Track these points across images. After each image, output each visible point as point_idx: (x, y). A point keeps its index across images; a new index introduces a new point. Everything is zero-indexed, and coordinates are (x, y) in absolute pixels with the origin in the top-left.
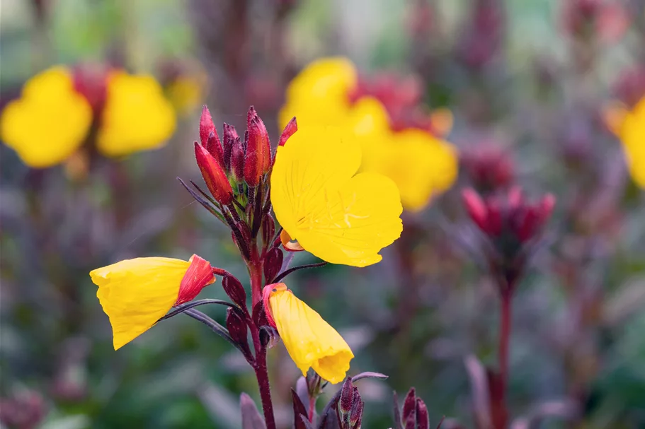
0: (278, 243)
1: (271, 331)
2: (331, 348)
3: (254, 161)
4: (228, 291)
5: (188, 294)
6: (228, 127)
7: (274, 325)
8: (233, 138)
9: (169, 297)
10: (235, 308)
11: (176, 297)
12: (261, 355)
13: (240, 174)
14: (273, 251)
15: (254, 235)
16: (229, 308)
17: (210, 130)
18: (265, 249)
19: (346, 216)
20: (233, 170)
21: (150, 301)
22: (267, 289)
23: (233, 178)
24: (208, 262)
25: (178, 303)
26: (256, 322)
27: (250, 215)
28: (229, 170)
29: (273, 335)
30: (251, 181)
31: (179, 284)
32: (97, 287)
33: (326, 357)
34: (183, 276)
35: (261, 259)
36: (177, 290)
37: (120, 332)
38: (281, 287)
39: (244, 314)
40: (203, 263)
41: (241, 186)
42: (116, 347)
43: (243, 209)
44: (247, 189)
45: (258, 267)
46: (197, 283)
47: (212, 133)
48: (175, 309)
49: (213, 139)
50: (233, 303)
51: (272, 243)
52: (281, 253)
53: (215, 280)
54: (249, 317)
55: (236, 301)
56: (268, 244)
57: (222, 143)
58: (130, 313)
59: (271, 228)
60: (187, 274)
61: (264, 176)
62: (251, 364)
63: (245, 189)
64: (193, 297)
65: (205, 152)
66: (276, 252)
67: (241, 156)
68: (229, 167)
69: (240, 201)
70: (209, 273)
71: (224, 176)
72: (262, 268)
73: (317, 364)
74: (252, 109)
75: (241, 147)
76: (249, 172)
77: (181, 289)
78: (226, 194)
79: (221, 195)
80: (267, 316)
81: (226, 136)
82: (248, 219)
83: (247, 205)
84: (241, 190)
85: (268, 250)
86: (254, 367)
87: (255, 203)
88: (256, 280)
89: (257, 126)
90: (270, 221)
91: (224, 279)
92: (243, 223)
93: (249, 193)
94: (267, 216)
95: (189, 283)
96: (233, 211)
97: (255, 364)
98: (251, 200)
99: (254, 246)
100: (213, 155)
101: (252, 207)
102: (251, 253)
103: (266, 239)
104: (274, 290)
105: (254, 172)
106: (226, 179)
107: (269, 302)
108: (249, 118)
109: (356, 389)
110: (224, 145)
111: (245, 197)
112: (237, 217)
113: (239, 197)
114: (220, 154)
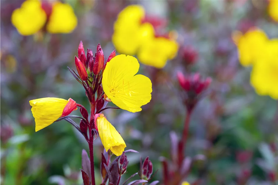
0: (103, 97)
1: (96, 132)
2: (118, 143)
3: (97, 66)
4: (82, 113)
5: (66, 114)
6: (89, 50)
7: (97, 130)
8: (91, 55)
9: (59, 114)
10: (83, 119)
11: (61, 114)
12: (92, 139)
13: (91, 70)
14: (101, 100)
15: (94, 93)
16: (82, 119)
17: (82, 51)
18: (98, 99)
19: (130, 92)
20: (89, 68)
21: (51, 115)
22: (97, 115)
23: (88, 71)
24: (75, 102)
25: (62, 116)
26: (91, 126)
27: (93, 85)
28: (88, 67)
29: (96, 134)
30: (95, 73)
31: (63, 109)
32: (32, 107)
33: (116, 146)
34: (65, 106)
35: (96, 102)
36: (62, 112)
37: (38, 125)
38: (102, 115)
39: (87, 122)
40: (73, 102)
41: (91, 74)
42: (36, 131)
43: (91, 83)
44: (93, 76)
45: (94, 105)
46: (70, 109)
47: (82, 53)
48: (60, 118)
49: (83, 55)
50: (83, 118)
51: (100, 97)
52: (103, 101)
53: (77, 109)
54: (89, 123)
55: (84, 117)
56: (99, 96)
57: (86, 56)
58: (43, 118)
59: (101, 90)
60: (66, 106)
61: (100, 71)
62: (87, 141)
63: (92, 75)
64: (68, 115)
65: (79, 60)
66: (102, 100)
67: (93, 63)
68: (88, 66)
69: (90, 80)
70: (75, 106)
71: (85, 70)
72: (96, 105)
73: (112, 148)
74: (99, 44)
75: (93, 59)
76: (95, 69)
77: (63, 111)
78: (85, 77)
79: (83, 77)
80: (95, 126)
81: (88, 54)
82: (92, 87)
83: (93, 82)
84: (91, 75)
85: (99, 99)
86: (88, 142)
87: (96, 81)
88: (93, 110)
89: (100, 53)
90: (101, 88)
91: (81, 108)
92: (91, 88)
93: (94, 77)
94: (100, 86)
95: (67, 109)
96: (87, 83)
97: (89, 142)
98: (94, 80)
99: (94, 97)
100: (82, 62)
101: (95, 82)
102: (92, 99)
103: (99, 94)
104: (99, 116)
105: (97, 70)
106: (85, 71)
107: (96, 120)
108: (98, 48)
109: (126, 156)
110: (87, 57)
111: (92, 78)
112: (88, 85)
113: (90, 78)
114: (84, 61)
